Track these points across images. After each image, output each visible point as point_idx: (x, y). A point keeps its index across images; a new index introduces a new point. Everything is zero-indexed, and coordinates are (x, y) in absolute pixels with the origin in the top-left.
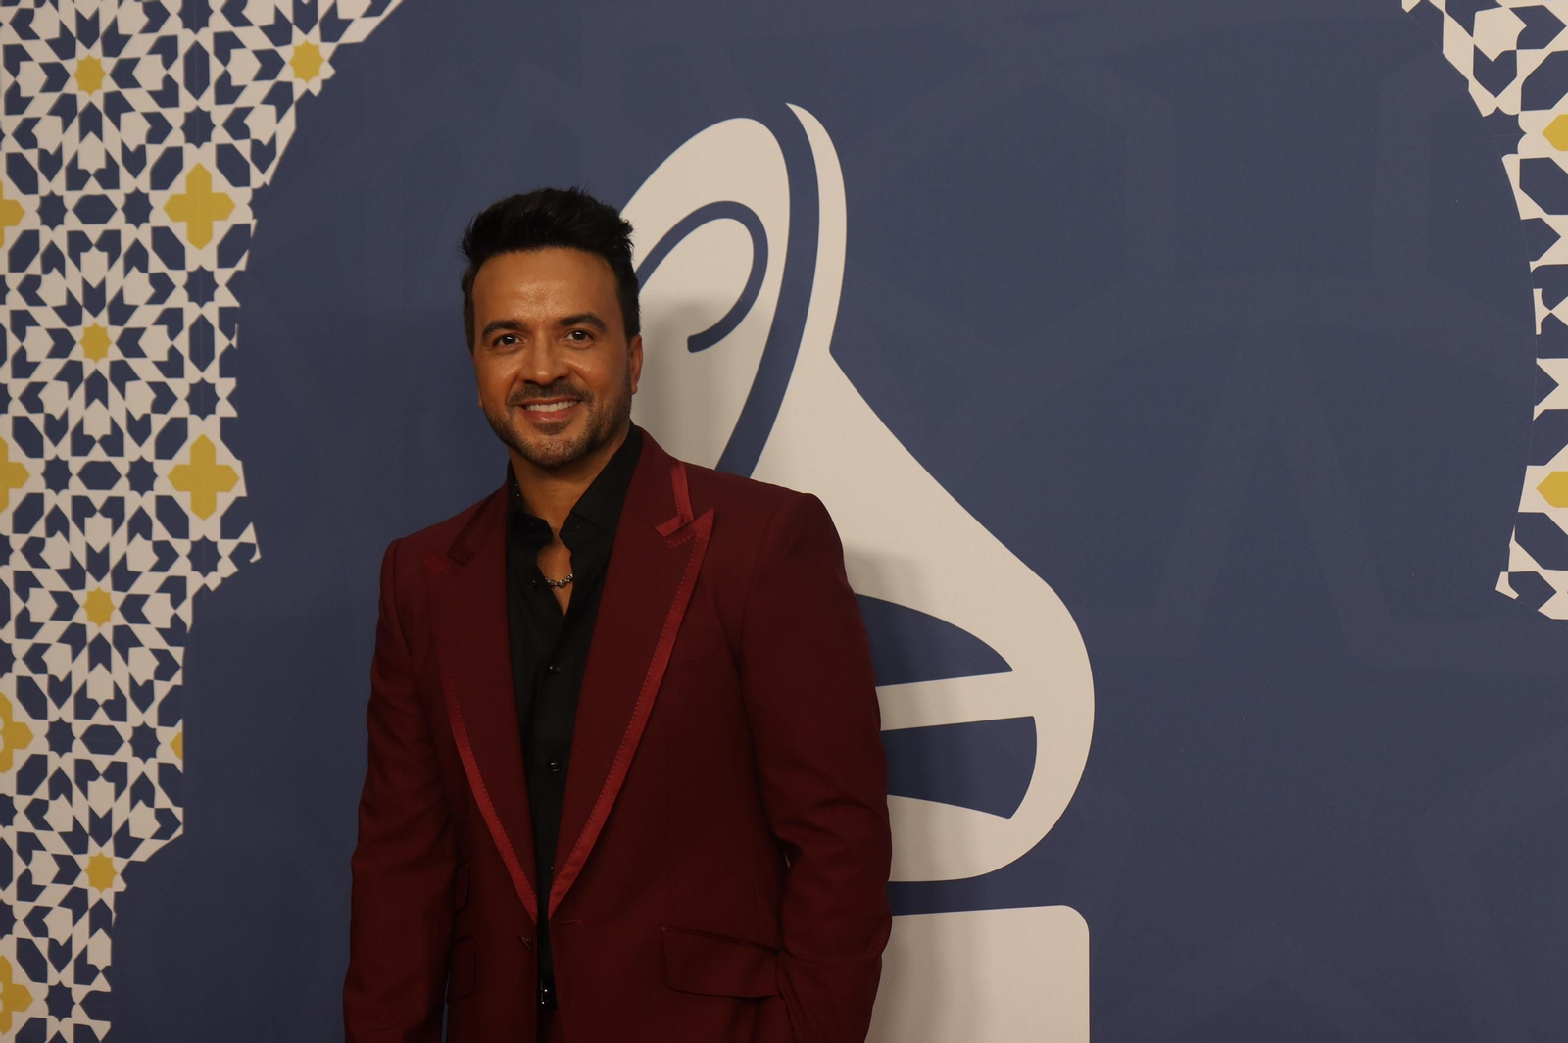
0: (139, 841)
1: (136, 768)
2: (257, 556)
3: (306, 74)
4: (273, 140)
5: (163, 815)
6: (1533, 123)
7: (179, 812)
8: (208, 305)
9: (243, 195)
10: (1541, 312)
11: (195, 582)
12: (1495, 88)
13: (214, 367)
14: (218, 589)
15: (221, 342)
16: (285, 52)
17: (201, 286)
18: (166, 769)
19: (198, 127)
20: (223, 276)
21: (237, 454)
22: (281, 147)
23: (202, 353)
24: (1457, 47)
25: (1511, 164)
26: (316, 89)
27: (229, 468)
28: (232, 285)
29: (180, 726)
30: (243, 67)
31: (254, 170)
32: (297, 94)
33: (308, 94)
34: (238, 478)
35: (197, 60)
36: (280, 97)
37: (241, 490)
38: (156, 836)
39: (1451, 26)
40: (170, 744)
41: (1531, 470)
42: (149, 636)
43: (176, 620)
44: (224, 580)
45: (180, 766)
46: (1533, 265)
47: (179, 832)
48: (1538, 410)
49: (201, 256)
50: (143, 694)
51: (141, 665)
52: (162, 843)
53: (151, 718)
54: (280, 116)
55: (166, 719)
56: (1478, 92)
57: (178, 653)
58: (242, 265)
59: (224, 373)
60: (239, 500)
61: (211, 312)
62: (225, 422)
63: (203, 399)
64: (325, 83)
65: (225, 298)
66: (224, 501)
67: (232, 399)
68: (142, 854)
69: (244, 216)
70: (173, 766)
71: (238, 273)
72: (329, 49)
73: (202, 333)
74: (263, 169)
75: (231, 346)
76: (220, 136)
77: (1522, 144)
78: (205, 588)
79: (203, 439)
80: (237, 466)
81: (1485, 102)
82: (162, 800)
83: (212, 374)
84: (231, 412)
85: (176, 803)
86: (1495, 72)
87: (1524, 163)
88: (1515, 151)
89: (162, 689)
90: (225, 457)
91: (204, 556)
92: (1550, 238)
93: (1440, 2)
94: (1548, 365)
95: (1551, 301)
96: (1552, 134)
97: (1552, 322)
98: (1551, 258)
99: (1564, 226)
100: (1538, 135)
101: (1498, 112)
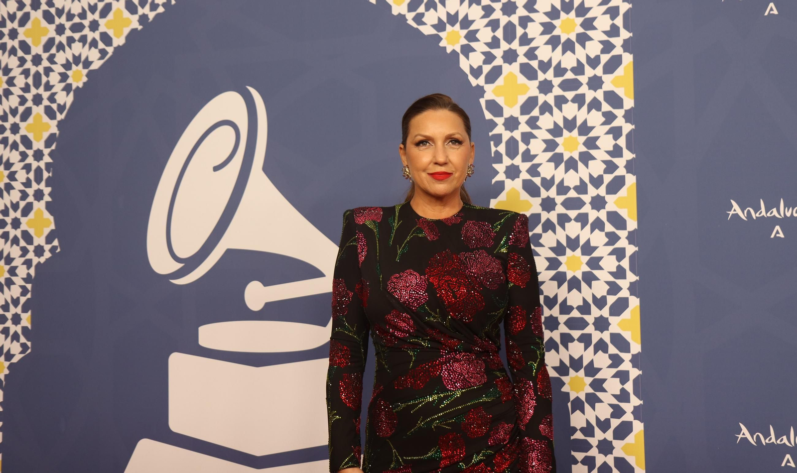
0: (14, 355)
1: (13, 329)
2: (59, 250)
3: (77, 80)
4: (65, 104)
5: (24, 346)
6: (488, 88)
7: (29, 344)
8: (41, 162)
9: (55, 122)
10: (493, 149)
11: (35, 261)
12: (477, 76)
13: (43, 183)
14: (45, 262)
15: (46, 175)
16: (69, 73)
17: (38, 155)
18: (24, 329)
19: (38, 100)
20: (46, 151)
21: (52, 214)
22: (68, 106)
23: (39, 178)
24: (464, 64)
25: (482, 102)
26: (81, 85)
27: (48, 219)
28: (51, 155)
29: (30, 313)
30: (54, 78)
31: (58, 114)
32: (74, 87)
33: (78, 87)
34: (51, 223)
35: (37, 77)
36: (68, 89)
37: (53, 227)
38: (21, 353)
39: (462, 57)
40: (26, 320)
41: (492, 199)
42: (18, 281)
43: (28, 274)
44: (47, 259)
45: (30, 327)
46: (491, 134)
47: (29, 351)
48: (494, 181)
49: (39, 145)
50: (16, 302)
51: (16, 291)
52: (22, 355)
53: (19, 310)
54: (68, 94)
55: (25, 310)
56: (471, 79)
57: (29, 286)
58: (53, 147)
59: (47, 185)
60: (52, 231)
61: (42, 164)
62: (47, 203)
63: (39, 195)
64: (84, 83)
65: (47, 159)
66: (47, 231)
67: (50, 195)
68: (15, 360)
69: (54, 130)
70: (27, 327)
71: (52, 151)
72: (85, 71)
73: (39, 172)
74: (61, 113)
75: (49, 177)
76: (46, 102)
77: (485, 95)
78: (39, 263)
79: (39, 210)
80: (51, 218)
81: (474, 82)
82: (23, 340)
83: (42, 186)
84: (49, 199)
85: (28, 341)
86: (477, 72)
87: (487, 102)
88: (483, 97)
89: (23, 300)
90: (47, 216)
91: (39, 251)
92: (495, 125)
93: (458, 50)
94: (496, 166)
95: (496, 145)
96: (495, 92)
97: (497, 152)
98: (496, 131)
99: (500, 121)
100: (491, 92)
101: (478, 85)
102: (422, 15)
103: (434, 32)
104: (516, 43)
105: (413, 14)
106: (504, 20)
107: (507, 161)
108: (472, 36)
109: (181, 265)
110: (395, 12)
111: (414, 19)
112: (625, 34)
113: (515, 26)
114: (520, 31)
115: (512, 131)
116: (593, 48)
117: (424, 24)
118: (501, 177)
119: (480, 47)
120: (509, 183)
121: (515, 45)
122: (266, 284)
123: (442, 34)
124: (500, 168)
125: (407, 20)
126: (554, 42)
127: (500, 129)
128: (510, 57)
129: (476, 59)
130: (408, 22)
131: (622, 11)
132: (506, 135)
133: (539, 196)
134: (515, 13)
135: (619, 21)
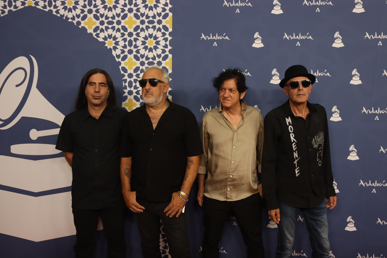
6: (122, 62)
10: (124, 84)
12: (118, 58)
24: (114, 53)
25: (120, 67)
39: (113, 51)
41: (123, 102)
46: (123, 79)
48: (124, 96)
56: (116, 58)
77: (121, 65)
81: (117, 60)
86: (118, 56)
87: (122, 67)
88: (120, 66)
92: (125, 76)
93: (112, 48)
94: (125, 90)
95: (125, 83)
96: (125, 64)
97: (125, 85)
98: (125, 78)
99: (126, 74)
100: (123, 64)
101: (119, 61)
102: (99, 34)
103: (103, 40)
104: (133, 47)
105: (95, 33)
106: (128, 39)
107: (128, 89)
108: (117, 43)
109: (3, 122)
110: (89, 32)
111: (96, 35)
112: (170, 48)
113: (132, 41)
114: (134, 43)
115: (130, 78)
116: (159, 51)
117: (100, 37)
118: (126, 94)
119: (120, 47)
120: (129, 97)
121: (132, 48)
122: (38, 130)
123: (106, 42)
124: (126, 91)
125: (93, 35)
126: (146, 48)
127: (126, 77)
128: (130, 52)
129: (118, 52)
130: (93, 36)
131: (169, 40)
132: (128, 80)
133: (139, 101)
134: (132, 37)
135: (168, 43)
